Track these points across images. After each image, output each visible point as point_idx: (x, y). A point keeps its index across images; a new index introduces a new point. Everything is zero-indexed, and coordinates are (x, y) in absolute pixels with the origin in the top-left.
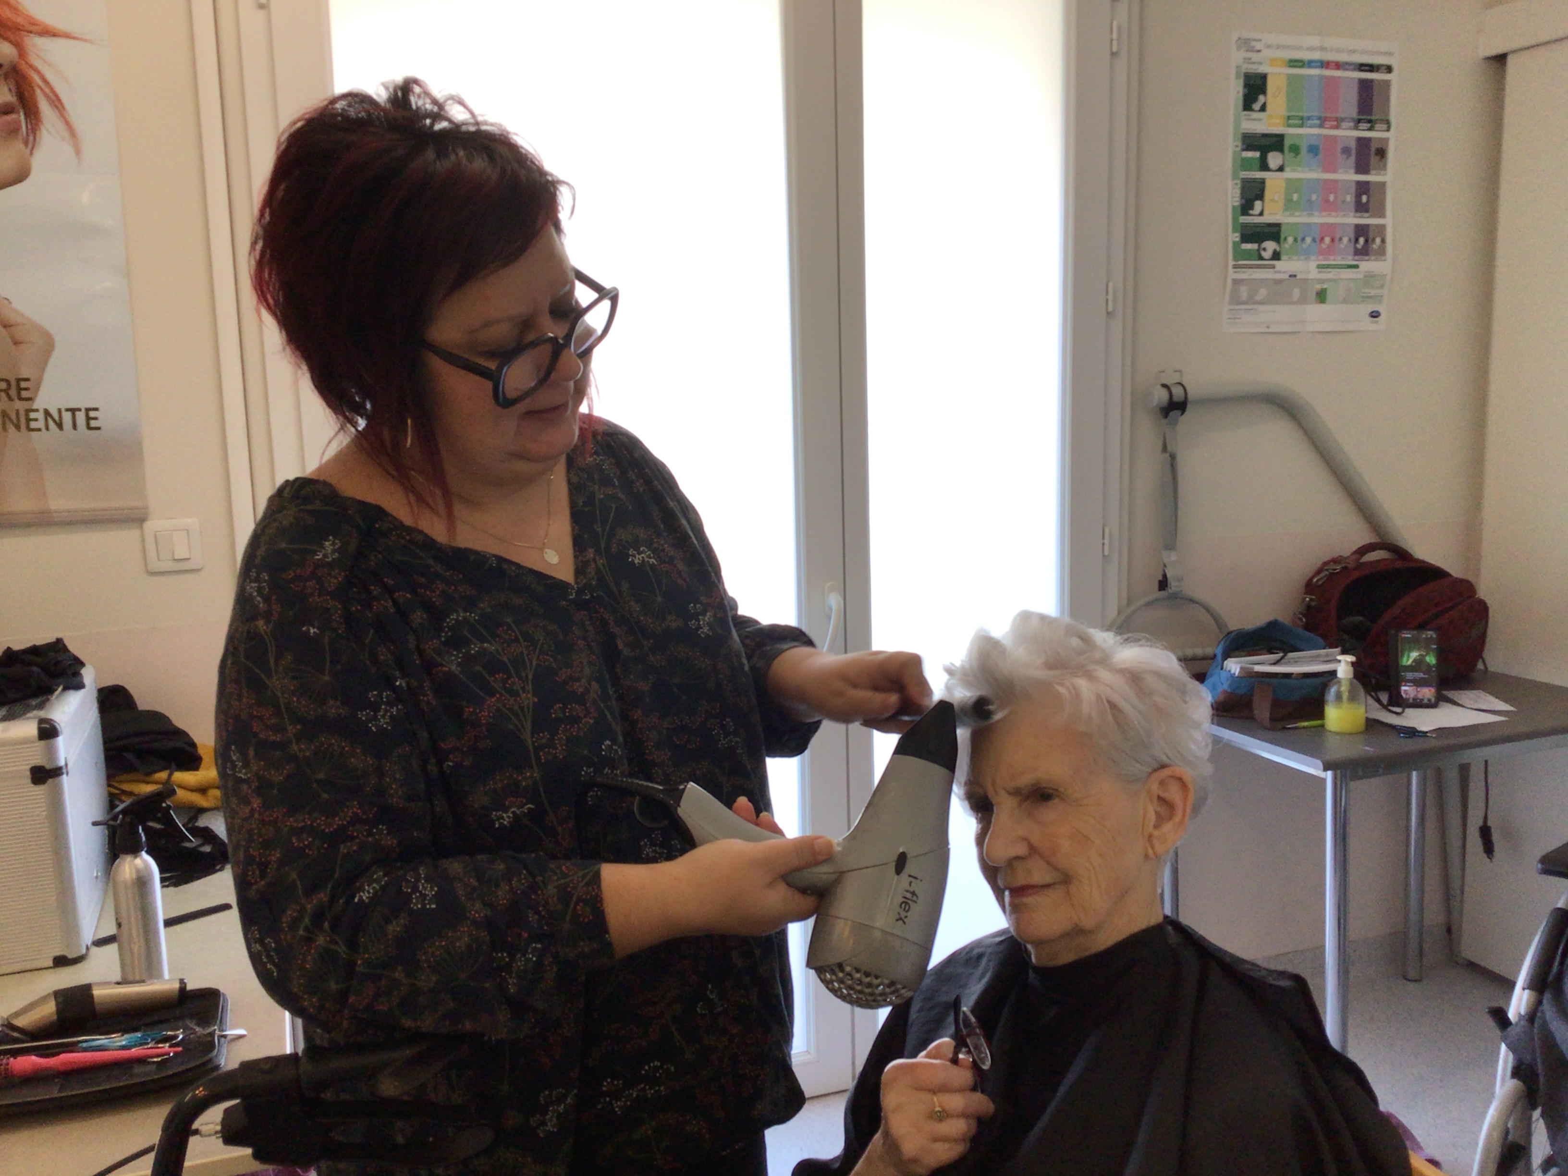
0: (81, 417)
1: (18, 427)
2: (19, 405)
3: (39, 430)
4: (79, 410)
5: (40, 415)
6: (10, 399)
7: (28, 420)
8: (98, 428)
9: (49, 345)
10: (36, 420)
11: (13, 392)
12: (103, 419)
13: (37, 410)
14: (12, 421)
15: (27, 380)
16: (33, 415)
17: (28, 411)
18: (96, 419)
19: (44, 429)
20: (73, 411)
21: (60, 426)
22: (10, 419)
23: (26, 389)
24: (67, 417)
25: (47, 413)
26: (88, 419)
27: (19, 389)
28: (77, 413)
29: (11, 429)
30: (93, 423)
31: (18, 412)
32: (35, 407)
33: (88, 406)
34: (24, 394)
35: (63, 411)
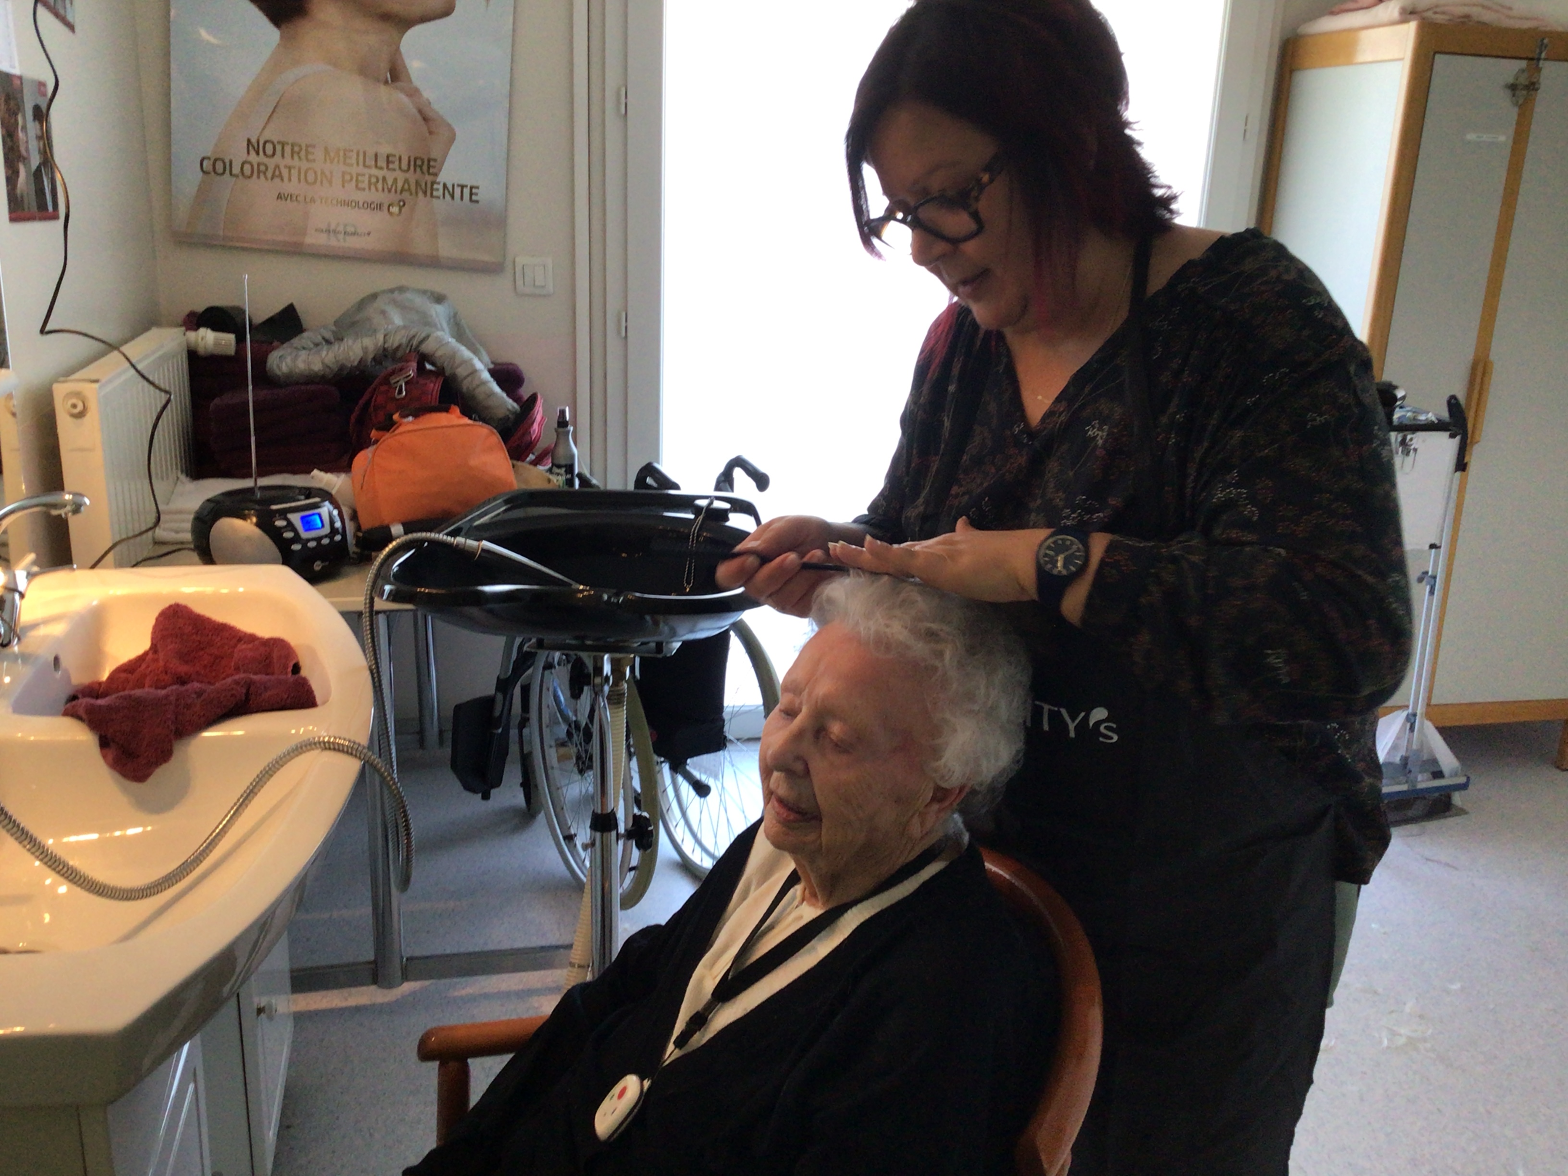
0: (467, 191)
1: (425, 193)
2: (429, 179)
3: (438, 197)
4: (466, 186)
5: (441, 187)
6: (423, 173)
7: (432, 189)
8: (477, 202)
9: (452, 139)
10: (437, 190)
11: (425, 168)
12: (482, 195)
13: (439, 183)
14: (421, 189)
15: (435, 160)
16: (435, 186)
17: (433, 183)
18: (476, 194)
19: (442, 197)
20: (462, 187)
21: (453, 197)
22: (420, 186)
23: (434, 167)
24: (458, 191)
25: (445, 186)
26: (471, 194)
27: (429, 167)
28: (465, 190)
29: (421, 194)
30: (474, 197)
31: (426, 184)
32: (438, 180)
33: (475, 184)
34: (431, 170)
35: (456, 186)
